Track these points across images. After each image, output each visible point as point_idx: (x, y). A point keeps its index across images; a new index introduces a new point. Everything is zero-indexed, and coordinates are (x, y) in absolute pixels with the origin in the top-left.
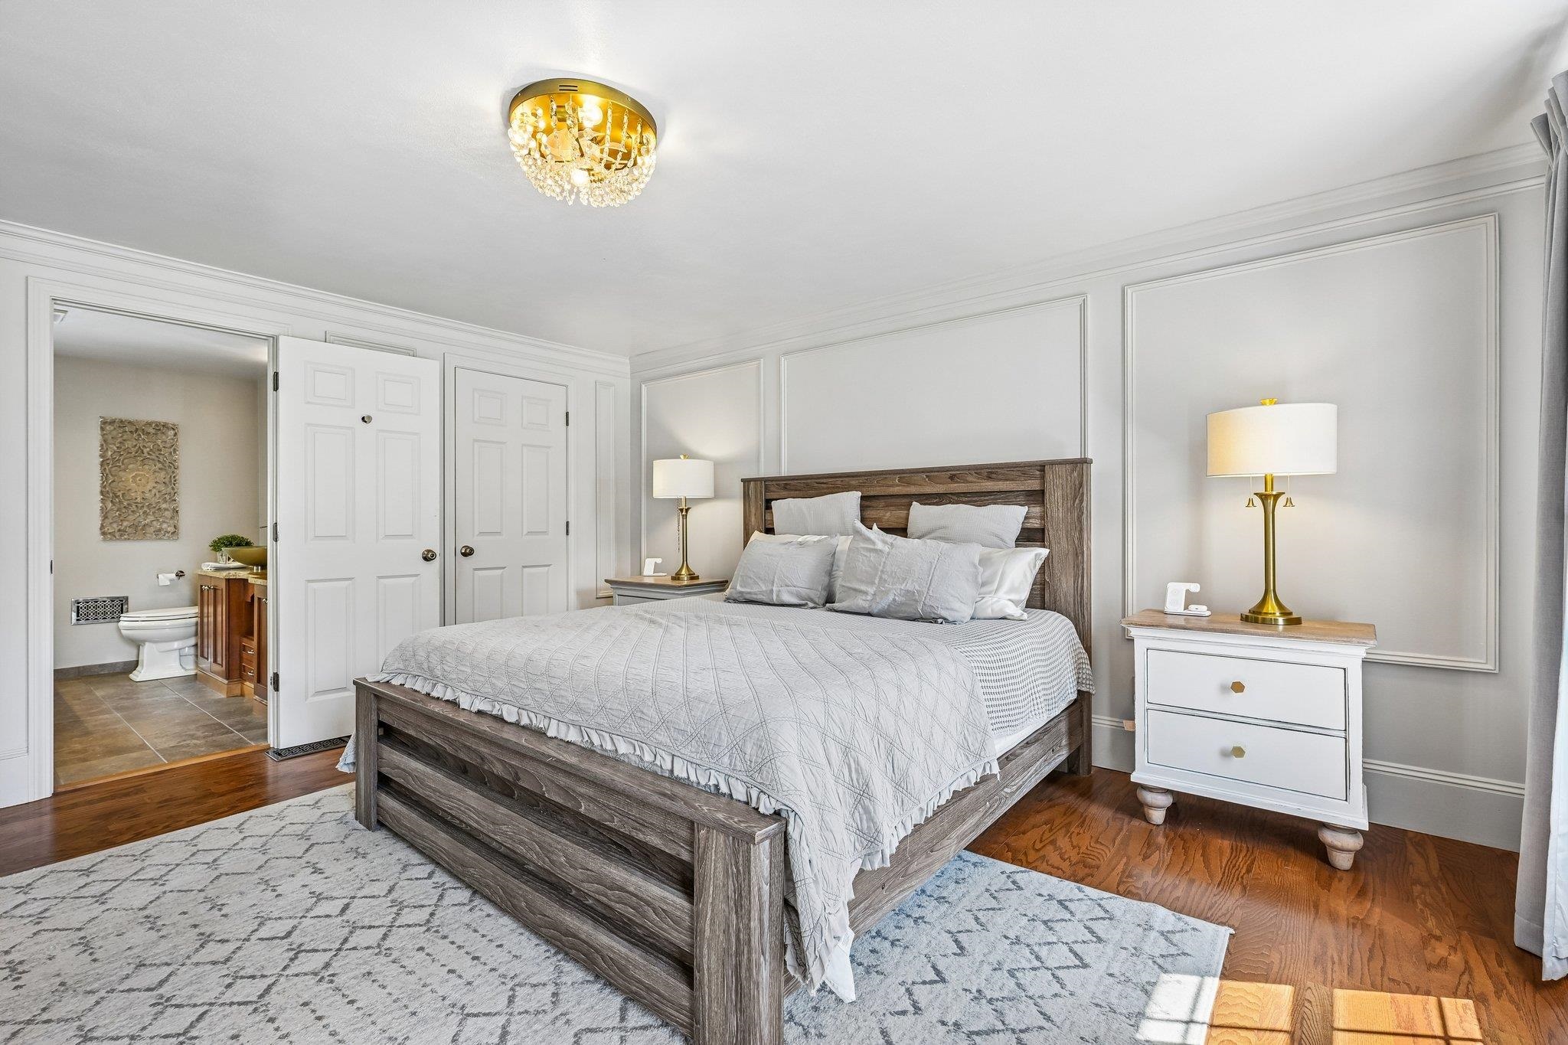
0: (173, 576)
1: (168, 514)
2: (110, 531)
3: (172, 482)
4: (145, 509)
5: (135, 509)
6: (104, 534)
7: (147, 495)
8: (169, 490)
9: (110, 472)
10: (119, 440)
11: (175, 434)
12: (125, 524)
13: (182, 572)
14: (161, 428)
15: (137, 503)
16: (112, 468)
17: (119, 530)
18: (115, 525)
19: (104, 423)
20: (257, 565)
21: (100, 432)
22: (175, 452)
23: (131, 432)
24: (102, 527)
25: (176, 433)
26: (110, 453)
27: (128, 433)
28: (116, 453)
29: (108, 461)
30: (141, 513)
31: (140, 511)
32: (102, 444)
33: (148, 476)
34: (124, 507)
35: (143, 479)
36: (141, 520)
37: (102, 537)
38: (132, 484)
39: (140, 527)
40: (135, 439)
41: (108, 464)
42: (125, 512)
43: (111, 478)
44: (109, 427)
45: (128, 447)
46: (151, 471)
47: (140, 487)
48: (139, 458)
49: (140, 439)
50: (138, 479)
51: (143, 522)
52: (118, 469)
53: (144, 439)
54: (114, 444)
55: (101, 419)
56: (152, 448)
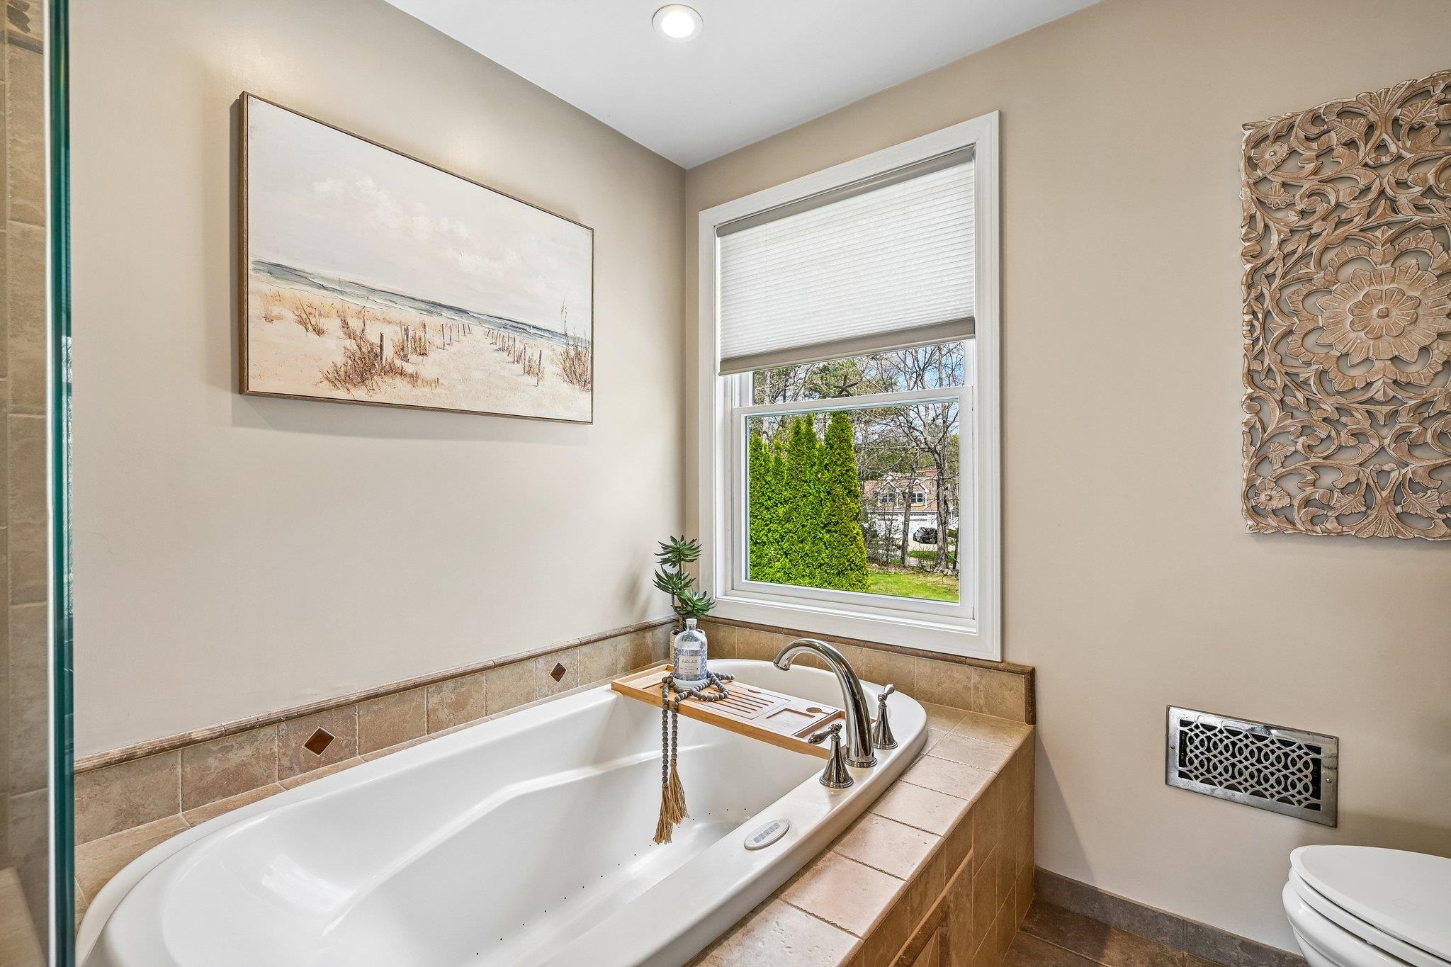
2: (1275, 504)
4: (1403, 421)
5: (1366, 424)
6: (1254, 512)
7: (1416, 371)
9: (1278, 303)
10: (1309, 185)
12: (1328, 478)
15: (1371, 400)
16: (1281, 288)
17: (1307, 503)
18: (1291, 485)
19: (1257, 142)
21: (1244, 177)
23: (1351, 144)
24: (1251, 489)
26: (1275, 239)
27: (1340, 150)
28: (1297, 237)
29: (1270, 270)
30: (1387, 442)
31: (1384, 432)
32: (1253, 217)
33: (1417, 294)
34: (1325, 420)
35: (1395, 313)
36: (1386, 468)
37: (1250, 523)
38: (1353, 335)
39: (1385, 493)
40: (1366, 165)
41: (1270, 277)
42: (1329, 436)
43: (1279, 324)
44: (1272, 153)
45: (1338, 205)
46: (1431, 276)
47: (1383, 344)
48: (1378, 233)
49: (1385, 159)
50: (1375, 311)
51: (1394, 475)
52: (1304, 289)
53: (1400, 157)
54: (1290, 205)
55: (1247, 133)
56: (1432, 182)
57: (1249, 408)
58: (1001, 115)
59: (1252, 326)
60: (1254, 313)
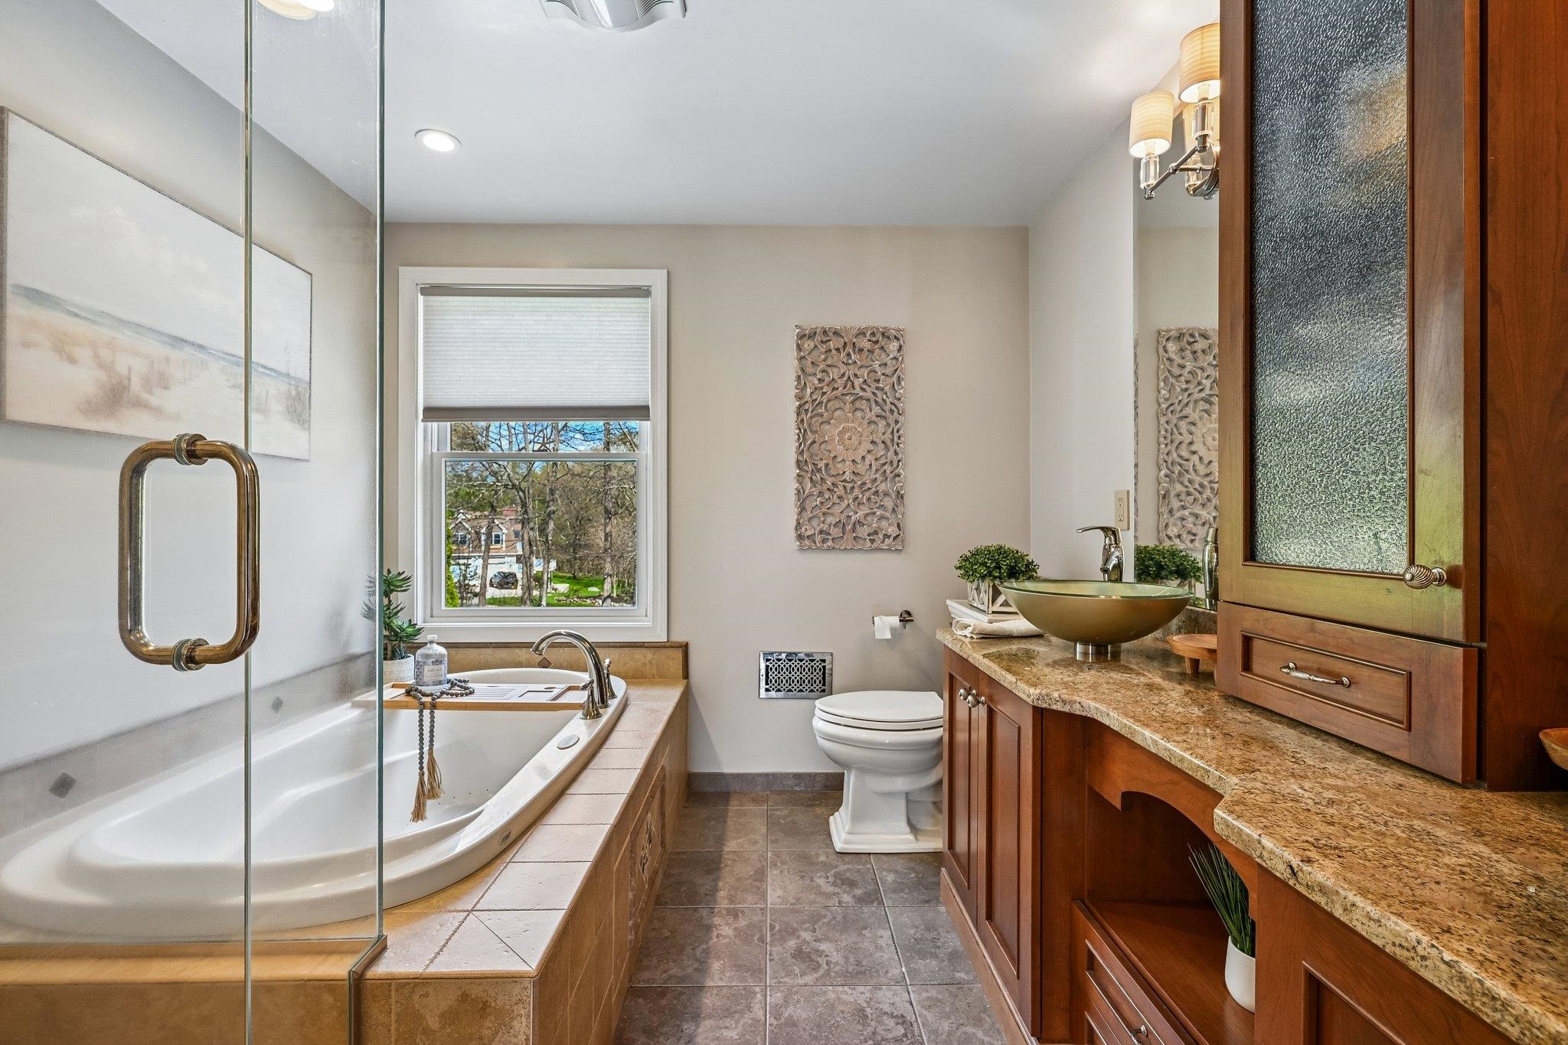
0: (895, 620)
1: (889, 503)
2: (809, 533)
3: (894, 440)
4: (856, 491)
5: (843, 492)
6: (800, 537)
7: (861, 468)
8: (890, 454)
9: (810, 425)
10: (822, 366)
11: (899, 350)
12: (830, 519)
13: (909, 614)
14: (881, 337)
15: (845, 481)
16: (811, 418)
17: (821, 532)
18: (815, 522)
19: (801, 337)
20: (1085, 642)
21: (796, 355)
22: (899, 383)
23: (838, 350)
24: (798, 525)
25: (901, 346)
26: (809, 391)
27: (834, 352)
28: (817, 391)
29: (806, 407)
30: (850, 501)
31: (849, 496)
32: (799, 376)
33: (861, 430)
34: (828, 489)
35: (853, 438)
36: (850, 514)
37: (798, 543)
38: (838, 447)
39: (850, 527)
40: (843, 362)
41: (807, 411)
42: (829, 498)
43: (810, 437)
44: (808, 345)
45: (833, 379)
46: (865, 422)
47: (850, 452)
48: (848, 397)
49: (850, 362)
50: (846, 437)
51: (853, 518)
52: (821, 420)
53: (855, 362)
54: (815, 374)
55: (798, 330)
56: (866, 378)
57: (798, 480)
58: (668, 272)
59: (799, 436)
60: (800, 429)
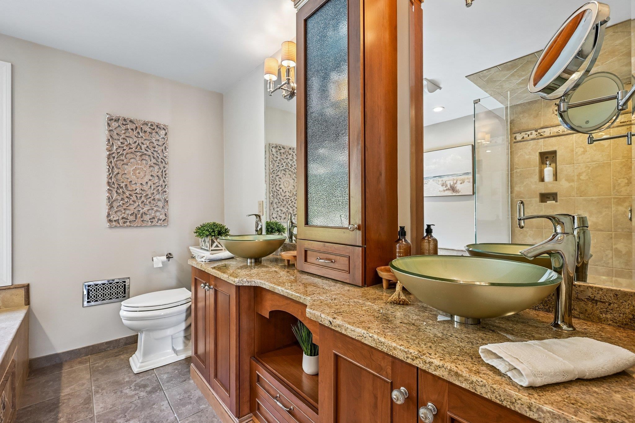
0: (164, 258)
1: (160, 204)
2: (115, 219)
3: (164, 175)
4: (143, 198)
5: (135, 199)
6: (110, 221)
7: (145, 187)
8: (161, 182)
9: (116, 165)
10: (123, 136)
11: (166, 134)
12: (127, 212)
13: (170, 254)
14: (156, 127)
15: (136, 193)
16: (117, 161)
17: (123, 218)
18: (119, 214)
19: (110, 120)
20: (251, 258)
21: (107, 127)
22: (165, 150)
23: (132, 129)
24: (109, 215)
25: (166, 133)
26: (115, 148)
27: (130, 130)
28: (120, 148)
29: (114, 155)
30: (140, 203)
31: (139, 201)
32: (109, 140)
33: (145, 170)
34: (127, 197)
35: (141, 173)
36: (139, 209)
37: (108, 224)
38: (133, 177)
39: (139, 215)
40: (135, 136)
41: (114, 157)
42: (128, 201)
43: (116, 171)
44: (114, 124)
45: (130, 144)
46: (148, 166)
47: (139, 180)
48: (138, 153)
49: (139, 136)
50: (137, 172)
51: (141, 211)
52: (122, 163)
53: (142, 137)
54: (119, 140)
55: (108, 116)
56: (148, 145)
57: (108, 192)
58: (12, 65)
59: (109, 170)
60: (109, 166)
